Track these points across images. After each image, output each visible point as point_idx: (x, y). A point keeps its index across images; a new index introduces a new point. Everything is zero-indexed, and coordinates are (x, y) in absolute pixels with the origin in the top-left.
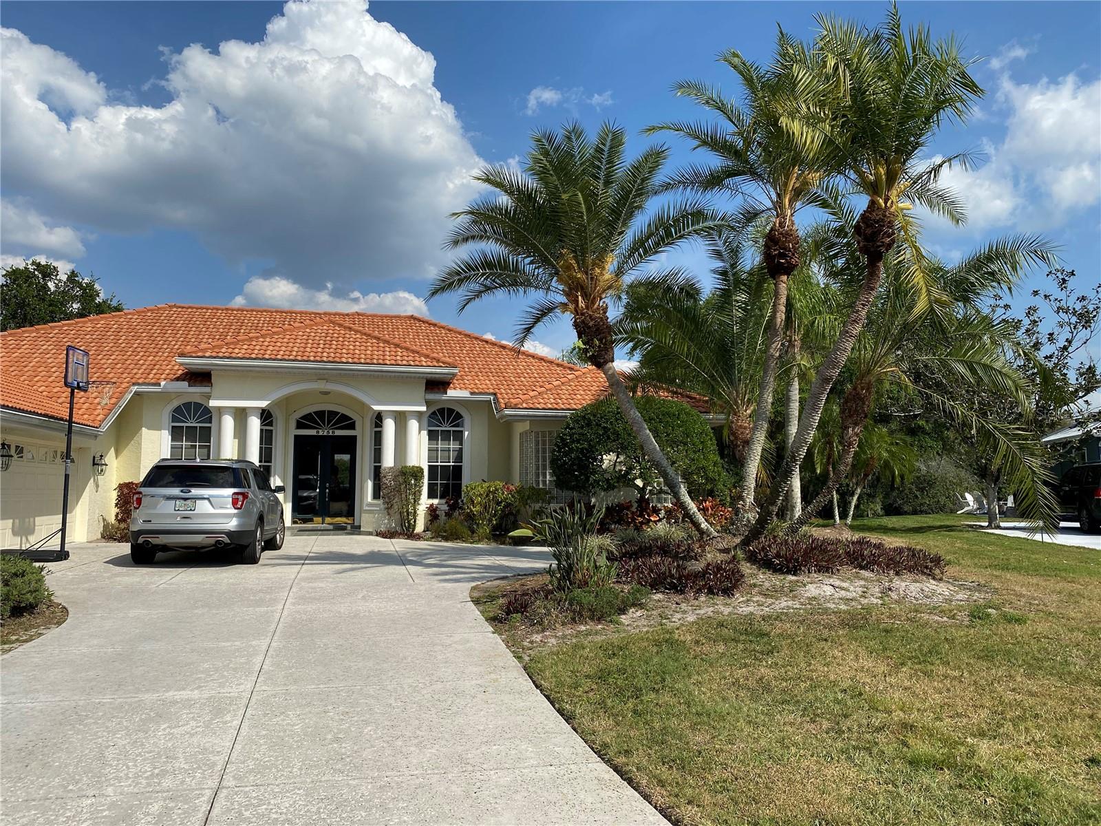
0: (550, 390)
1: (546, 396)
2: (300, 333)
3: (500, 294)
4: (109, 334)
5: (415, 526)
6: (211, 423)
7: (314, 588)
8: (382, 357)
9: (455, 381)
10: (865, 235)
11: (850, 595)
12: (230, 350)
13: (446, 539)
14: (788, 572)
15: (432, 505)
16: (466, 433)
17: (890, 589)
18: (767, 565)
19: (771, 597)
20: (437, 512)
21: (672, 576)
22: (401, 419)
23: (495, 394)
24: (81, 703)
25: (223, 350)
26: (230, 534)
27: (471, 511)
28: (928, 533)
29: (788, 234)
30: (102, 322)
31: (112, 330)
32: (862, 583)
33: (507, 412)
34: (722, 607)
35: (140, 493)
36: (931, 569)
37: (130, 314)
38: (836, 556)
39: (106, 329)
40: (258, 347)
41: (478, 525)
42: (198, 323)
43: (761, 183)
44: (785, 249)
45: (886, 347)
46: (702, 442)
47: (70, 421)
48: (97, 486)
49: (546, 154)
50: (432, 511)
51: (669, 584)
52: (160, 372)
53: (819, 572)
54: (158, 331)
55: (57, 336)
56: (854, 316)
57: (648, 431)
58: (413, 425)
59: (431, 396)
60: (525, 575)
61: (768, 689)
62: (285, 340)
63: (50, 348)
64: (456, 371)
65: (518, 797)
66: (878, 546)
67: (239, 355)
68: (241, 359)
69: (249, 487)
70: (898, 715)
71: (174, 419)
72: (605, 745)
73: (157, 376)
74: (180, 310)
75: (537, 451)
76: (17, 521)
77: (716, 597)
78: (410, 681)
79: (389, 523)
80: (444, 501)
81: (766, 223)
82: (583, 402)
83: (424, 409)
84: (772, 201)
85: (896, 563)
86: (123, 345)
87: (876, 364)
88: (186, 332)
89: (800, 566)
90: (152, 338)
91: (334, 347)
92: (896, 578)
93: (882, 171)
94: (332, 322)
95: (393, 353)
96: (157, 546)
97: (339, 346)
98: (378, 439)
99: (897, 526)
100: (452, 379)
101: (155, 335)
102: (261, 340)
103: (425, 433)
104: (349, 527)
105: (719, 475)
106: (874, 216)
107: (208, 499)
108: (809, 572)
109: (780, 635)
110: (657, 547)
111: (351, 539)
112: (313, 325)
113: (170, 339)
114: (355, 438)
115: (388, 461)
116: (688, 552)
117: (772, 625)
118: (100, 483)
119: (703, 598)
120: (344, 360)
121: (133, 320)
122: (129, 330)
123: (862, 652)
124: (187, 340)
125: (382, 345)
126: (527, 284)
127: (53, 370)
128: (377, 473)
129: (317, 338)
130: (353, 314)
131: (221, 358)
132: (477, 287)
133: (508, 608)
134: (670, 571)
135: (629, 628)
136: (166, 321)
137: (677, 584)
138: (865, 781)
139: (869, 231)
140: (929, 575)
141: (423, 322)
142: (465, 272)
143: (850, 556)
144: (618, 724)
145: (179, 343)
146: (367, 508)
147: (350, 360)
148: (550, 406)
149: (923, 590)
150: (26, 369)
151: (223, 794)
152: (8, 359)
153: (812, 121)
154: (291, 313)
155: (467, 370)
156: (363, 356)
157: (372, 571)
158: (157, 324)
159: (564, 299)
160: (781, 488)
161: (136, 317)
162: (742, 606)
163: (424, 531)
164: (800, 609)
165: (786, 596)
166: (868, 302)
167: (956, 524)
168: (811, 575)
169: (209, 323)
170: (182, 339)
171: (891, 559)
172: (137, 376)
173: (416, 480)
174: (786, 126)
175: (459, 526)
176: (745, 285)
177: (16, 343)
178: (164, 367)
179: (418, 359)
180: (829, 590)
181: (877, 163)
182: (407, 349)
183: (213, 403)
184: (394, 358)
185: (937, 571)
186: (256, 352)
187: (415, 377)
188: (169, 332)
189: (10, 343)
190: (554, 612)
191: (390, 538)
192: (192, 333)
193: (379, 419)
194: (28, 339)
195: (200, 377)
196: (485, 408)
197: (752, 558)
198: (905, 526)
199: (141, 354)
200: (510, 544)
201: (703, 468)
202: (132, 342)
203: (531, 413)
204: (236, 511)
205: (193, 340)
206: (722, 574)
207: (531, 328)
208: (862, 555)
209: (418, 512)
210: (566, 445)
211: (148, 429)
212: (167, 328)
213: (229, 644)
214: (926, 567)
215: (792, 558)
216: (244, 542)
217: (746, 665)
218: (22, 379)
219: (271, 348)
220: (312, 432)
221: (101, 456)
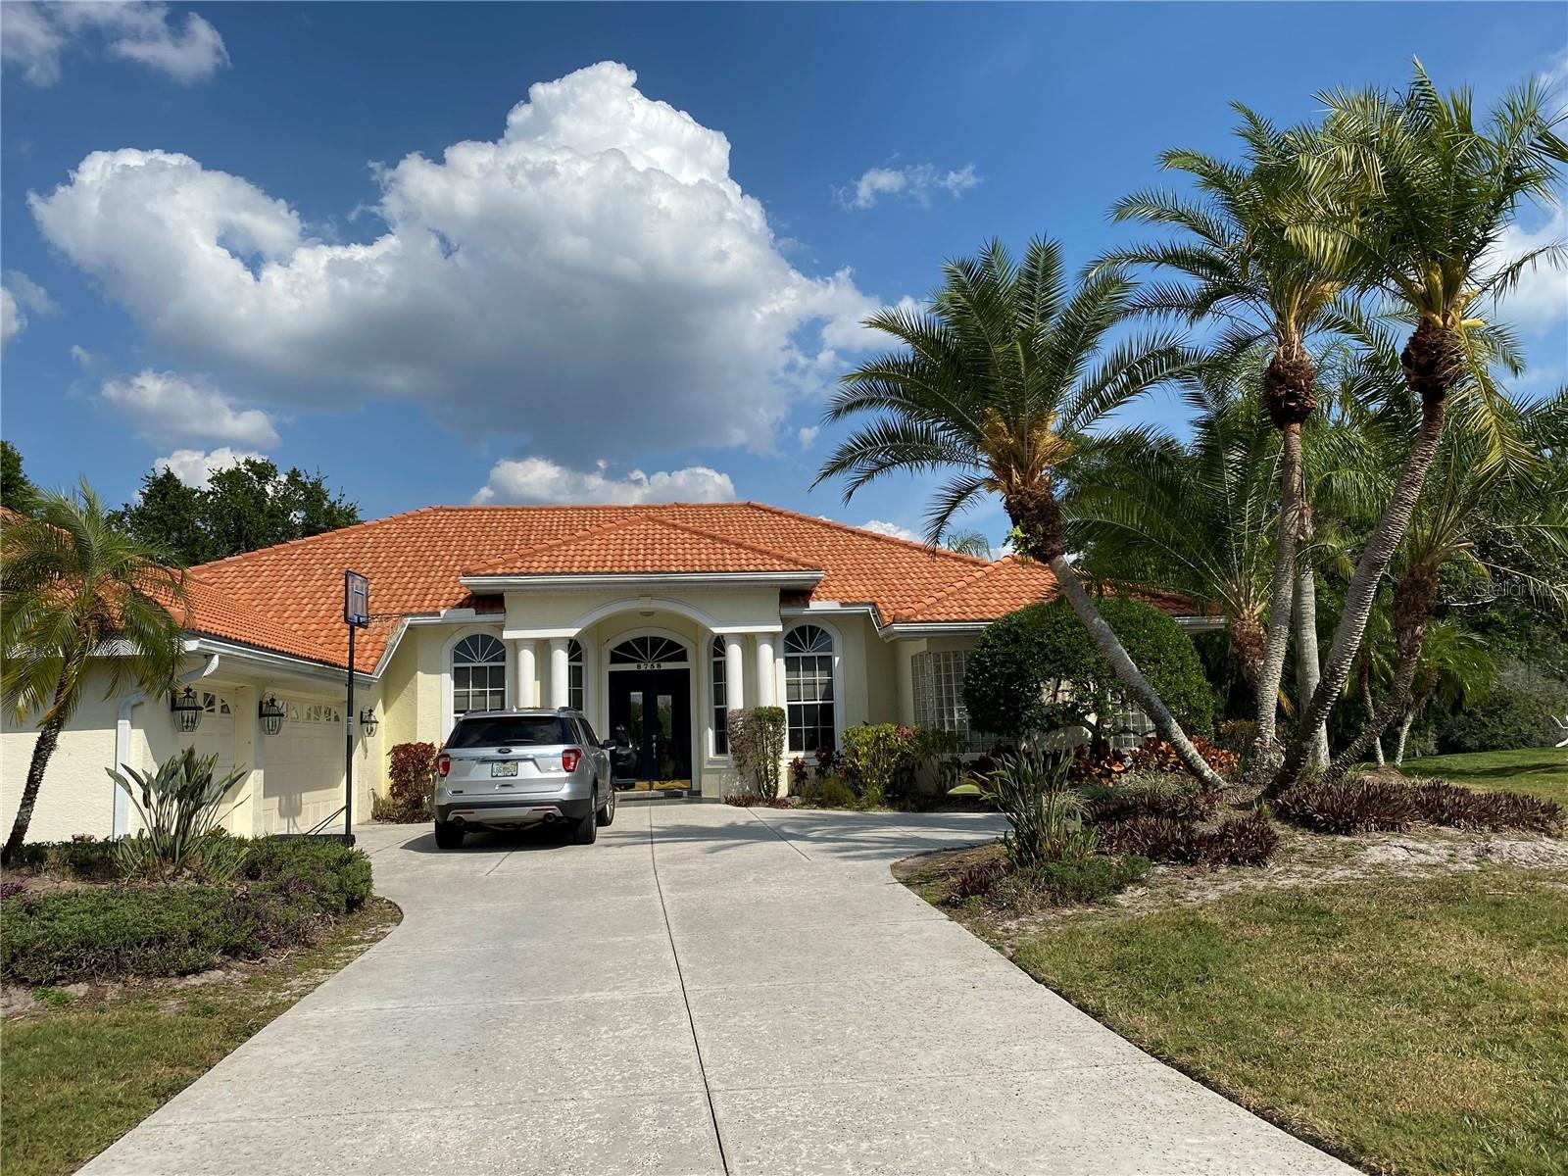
0: (952, 594)
1: (947, 603)
2: (612, 536)
3: (900, 471)
4: (364, 550)
5: (777, 788)
6: (504, 660)
7: (686, 871)
8: (721, 562)
9: (818, 589)
10: (1418, 365)
11: (1431, 860)
12: (527, 564)
13: (823, 806)
14: (1338, 831)
15: (796, 760)
16: (837, 659)
17: (1488, 851)
18: (1306, 822)
19: (1319, 865)
20: (804, 769)
21: (1178, 842)
22: (749, 643)
23: (874, 604)
24: (490, 1006)
25: (518, 564)
26: (561, 804)
27: (855, 766)
28: (1517, 776)
29: (1298, 367)
30: (354, 536)
31: (368, 545)
32: (1448, 843)
33: (897, 628)
34: (1252, 880)
35: (447, 756)
36: (1543, 823)
37: (386, 522)
38: (1403, 808)
39: (360, 545)
40: (561, 558)
41: (865, 785)
42: (474, 529)
43: (1252, 303)
44: (1294, 387)
45: (1452, 515)
46: (1180, 658)
47: (351, 668)
48: (366, 751)
49: (962, 288)
50: (797, 767)
51: (1173, 852)
52: (437, 597)
53: (1382, 830)
54: (426, 544)
55: (301, 557)
56: (1409, 477)
57: (1120, 647)
58: (766, 651)
59: (788, 611)
60: (954, 849)
61: (1348, 976)
62: (595, 547)
63: (296, 573)
64: (820, 575)
65: (1071, 1098)
66: (1463, 792)
67: (539, 570)
68: (543, 574)
69: (580, 742)
70: (1538, 1005)
71: (457, 658)
72: (1158, 1044)
73: (434, 603)
74: (448, 513)
75: (939, 681)
76: (284, 798)
77: (1241, 867)
78: (873, 976)
79: (741, 786)
80: (813, 754)
81: (1265, 354)
82: (1001, 609)
83: (779, 628)
84: (1271, 324)
85: (1490, 815)
86: (385, 564)
87: (1440, 539)
88: (460, 543)
89: (1354, 822)
90: (420, 553)
91: (658, 552)
92: (1494, 836)
93: (1437, 278)
94: (650, 519)
95: (735, 556)
96: (471, 823)
97: (665, 551)
98: (720, 672)
99: (1466, 767)
100: (815, 586)
101: (423, 549)
102: (564, 548)
103: (781, 661)
104: (685, 793)
105: (1207, 703)
106: (1430, 339)
107: (532, 760)
108: (1367, 831)
109: (1346, 913)
110: (1144, 804)
111: (694, 809)
112: (626, 525)
113: (442, 553)
114: (687, 671)
115: (736, 701)
116: (1191, 810)
117: (1331, 900)
118: (369, 746)
119: (1223, 870)
120: (673, 569)
121: (391, 531)
122: (389, 544)
123: (1469, 932)
124: (464, 553)
125: (718, 545)
126: (937, 457)
127: (305, 601)
128: (721, 719)
129: (635, 541)
130: (671, 507)
131: (517, 575)
132: (868, 465)
133: (963, 889)
134: (1173, 835)
135: (1131, 911)
136: (433, 530)
137: (1187, 852)
138: (1515, 1077)
139: (1423, 360)
140: (1542, 830)
141: (765, 510)
142: (860, 448)
143: (1422, 807)
144: (1165, 1019)
145: (454, 558)
146: (709, 767)
147: (681, 568)
148: (955, 617)
149: (1536, 851)
150: (271, 603)
151: (717, 1098)
152: (248, 591)
153: (1329, 222)
154: (591, 509)
155: (831, 572)
156: (697, 562)
157: (748, 847)
158: (423, 535)
159: (989, 474)
160: (1318, 716)
161: (394, 526)
162: (1279, 877)
163: (788, 796)
164: (1364, 879)
165: (1340, 863)
166: (1428, 456)
167: (1559, 762)
168: (1371, 835)
169: (488, 529)
170: (457, 552)
171: (1485, 810)
172: (409, 604)
173: (774, 725)
174: (1296, 236)
175: (839, 788)
176: (1240, 439)
177: (254, 569)
178: (440, 591)
179: (768, 562)
180: (1400, 855)
181: (1428, 269)
182: (753, 549)
183: (507, 635)
184: (737, 562)
185: (1553, 825)
186: (560, 564)
187: (765, 587)
188: (440, 543)
189: (247, 569)
190: (1029, 893)
191: (745, 806)
192: (468, 543)
193: (719, 645)
194: (267, 563)
195: (489, 601)
196: (862, 624)
197: (1283, 815)
198: (1478, 768)
199: (409, 575)
200: (914, 810)
201: (1185, 694)
202: (395, 559)
203: (930, 627)
204: (567, 774)
205: (472, 552)
206: (1247, 837)
207: (945, 517)
208: (1440, 805)
209: (780, 769)
210: (985, 669)
211: (426, 673)
212: (435, 539)
213: (620, 939)
214: (1537, 820)
215: (1341, 813)
216: (578, 815)
217: (1309, 951)
218: (269, 615)
219: (578, 558)
220: (632, 667)
221: (371, 711)
